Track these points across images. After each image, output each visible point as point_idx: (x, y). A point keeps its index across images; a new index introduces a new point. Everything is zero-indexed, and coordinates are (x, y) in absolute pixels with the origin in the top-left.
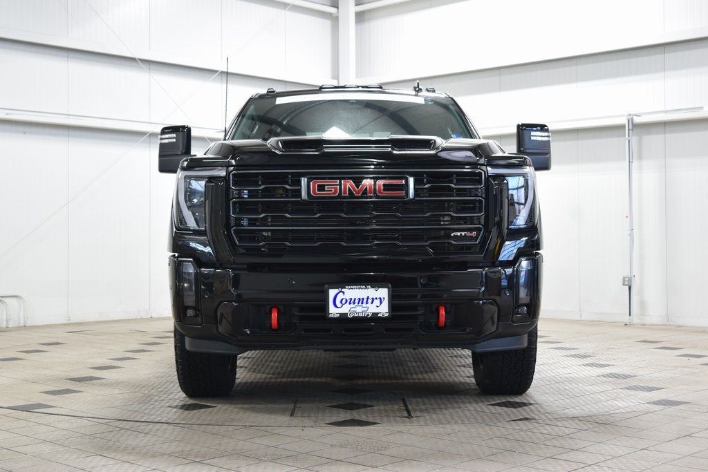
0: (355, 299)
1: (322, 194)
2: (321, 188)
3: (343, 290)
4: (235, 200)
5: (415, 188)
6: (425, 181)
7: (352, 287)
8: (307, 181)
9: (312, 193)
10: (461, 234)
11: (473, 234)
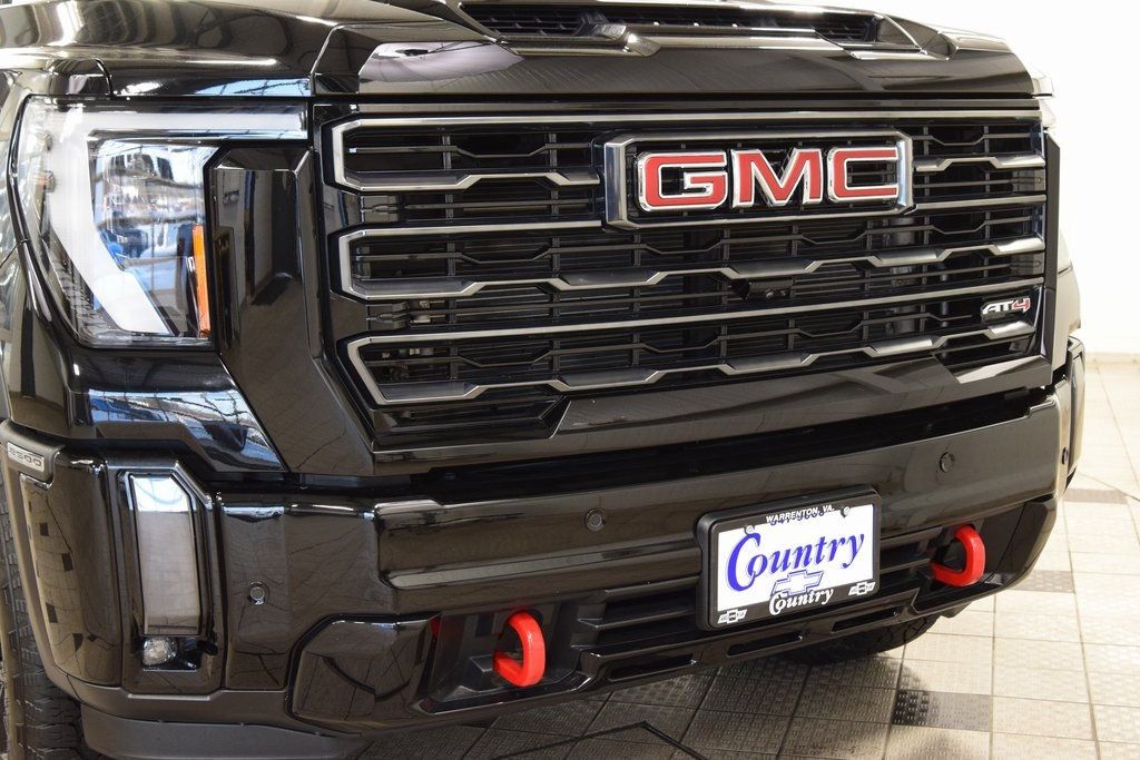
0: (788, 552)
1: (673, 202)
2: (673, 181)
3: (759, 529)
4: (364, 232)
5: (915, 172)
6: (926, 150)
7: (782, 516)
8: (626, 157)
9: (642, 199)
10: (1002, 307)
11: (1024, 305)
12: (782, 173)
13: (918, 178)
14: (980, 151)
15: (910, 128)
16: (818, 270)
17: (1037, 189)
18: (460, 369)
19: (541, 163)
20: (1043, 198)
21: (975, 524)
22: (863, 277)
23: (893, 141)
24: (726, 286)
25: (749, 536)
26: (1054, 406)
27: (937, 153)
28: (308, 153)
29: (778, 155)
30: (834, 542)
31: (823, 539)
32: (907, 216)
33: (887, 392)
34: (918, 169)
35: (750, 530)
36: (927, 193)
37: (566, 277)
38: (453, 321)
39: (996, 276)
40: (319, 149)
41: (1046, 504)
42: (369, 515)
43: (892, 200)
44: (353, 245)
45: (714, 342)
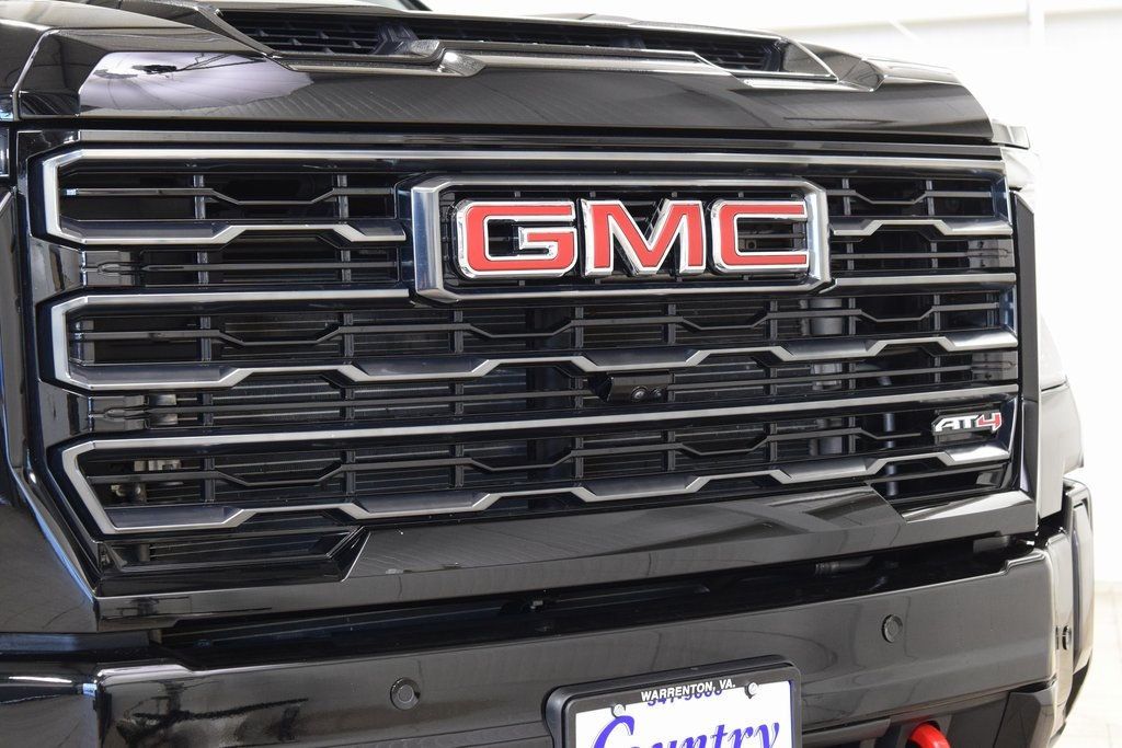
1: (505, 267)
2: (503, 237)
3: (631, 710)
4: (85, 300)
5: (832, 238)
6: (848, 211)
7: (663, 692)
8: (441, 207)
9: (463, 262)
10: (962, 422)
11: (994, 421)
12: (650, 232)
13: (836, 245)
14: (922, 211)
15: (825, 178)
16: (703, 362)
17: (1002, 265)
18: (218, 488)
19: (328, 212)
20: (1011, 277)
21: (938, 720)
22: (768, 376)
23: (801, 193)
24: (580, 382)
25: (619, 720)
26: (1042, 561)
27: (862, 213)
28: (9, 194)
29: (644, 208)
30: (737, 733)
31: (721, 728)
32: (825, 295)
33: (805, 531)
34: (835, 233)
35: (619, 710)
36: (851, 265)
37: (363, 366)
38: (208, 422)
39: (950, 381)
40: (24, 192)
41: (1038, 695)
42: (90, 687)
43: (801, 272)
44: (71, 318)
45: (566, 459)
